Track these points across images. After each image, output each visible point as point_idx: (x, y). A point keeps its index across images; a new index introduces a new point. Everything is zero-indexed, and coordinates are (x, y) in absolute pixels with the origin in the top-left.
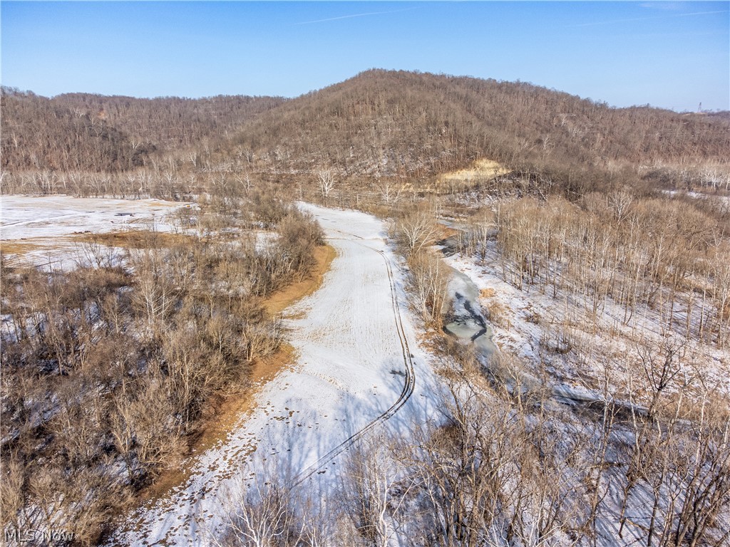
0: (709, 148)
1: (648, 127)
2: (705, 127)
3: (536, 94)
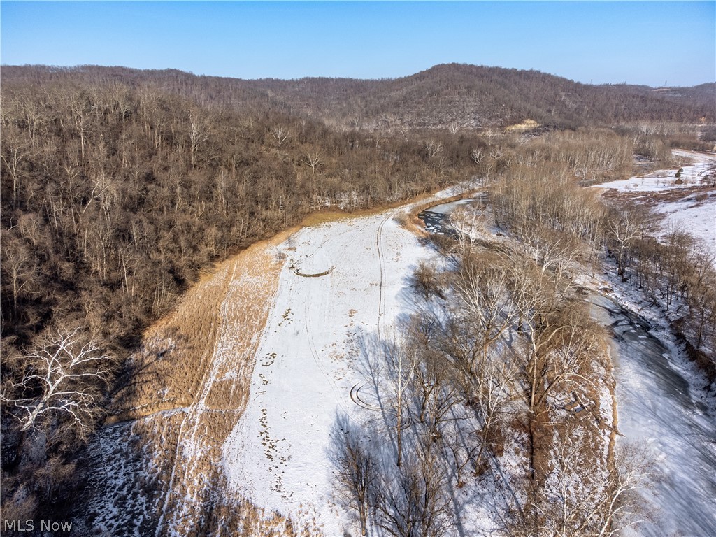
0: (655, 115)
1: (617, 101)
2: (654, 101)
3: (545, 78)
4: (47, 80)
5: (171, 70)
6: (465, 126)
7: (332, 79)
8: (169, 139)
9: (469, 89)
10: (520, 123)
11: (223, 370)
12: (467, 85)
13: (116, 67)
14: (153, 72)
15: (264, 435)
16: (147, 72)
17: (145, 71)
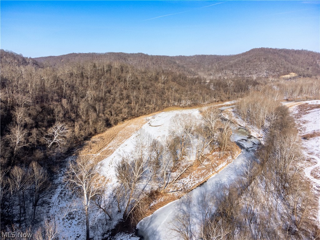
3: (309, 53)
4: (95, 58)
5: (140, 53)
6: (261, 75)
7: (207, 55)
8: (119, 78)
9: (265, 59)
10: (287, 74)
11: (110, 147)
12: (265, 57)
13: (120, 53)
14: (133, 54)
15: (111, 162)
16: (131, 54)
17: (130, 54)
